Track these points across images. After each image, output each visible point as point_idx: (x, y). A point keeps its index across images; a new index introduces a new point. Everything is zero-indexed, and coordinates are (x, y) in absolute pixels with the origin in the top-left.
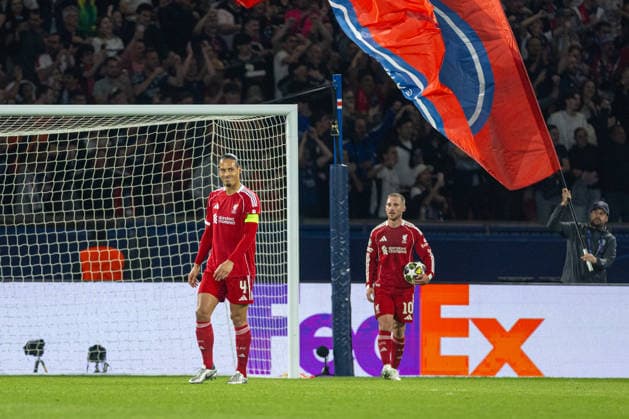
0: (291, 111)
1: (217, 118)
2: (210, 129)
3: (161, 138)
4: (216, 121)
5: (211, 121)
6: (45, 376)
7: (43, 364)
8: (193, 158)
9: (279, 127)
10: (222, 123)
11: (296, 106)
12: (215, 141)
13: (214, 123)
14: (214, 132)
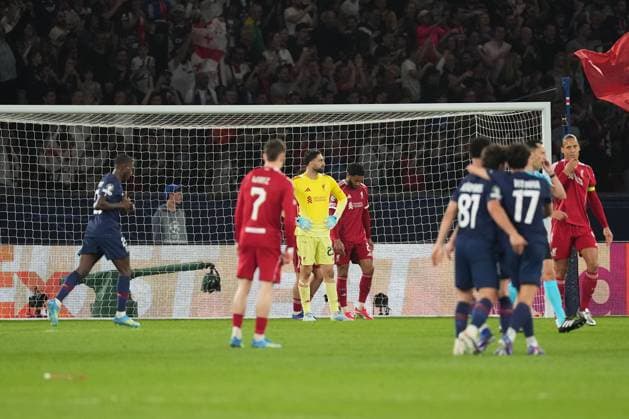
0: (545, 107)
1: (479, 113)
2: (473, 122)
3: (428, 129)
4: (478, 115)
5: (474, 115)
9: (535, 120)
10: (483, 116)
11: (549, 103)
12: (479, 131)
13: (476, 117)
14: (477, 124)
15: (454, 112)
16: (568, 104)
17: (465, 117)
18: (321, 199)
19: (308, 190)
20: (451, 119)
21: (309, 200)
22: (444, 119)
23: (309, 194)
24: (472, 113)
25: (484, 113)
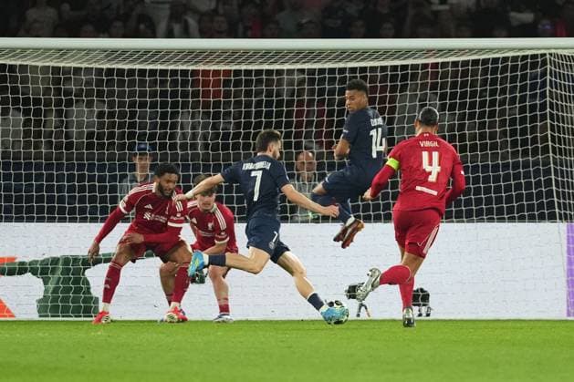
1: (553, 51)
2: (544, 63)
3: (494, 71)
4: (551, 54)
5: (545, 54)
6: (368, 320)
7: (366, 308)
8: (528, 93)
10: (557, 56)
12: (551, 75)
13: (548, 56)
14: (549, 66)
15: (520, 49)
17: (534, 57)
24: (543, 52)
25: (560, 52)
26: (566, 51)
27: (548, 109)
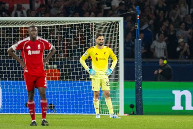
0: (121, 20)
1: (95, 22)
2: (92, 26)
4: (94, 23)
5: (93, 23)
8: (87, 36)
9: (117, 25)
10: (96, 24)
11: (123, 18)
12: (94, 30)
13: (94, 24)
14: (94, 27)
15: (84, 21)
16: (138, 18)
17: (89, 24)
18: (104, 59)
19: (97, 54)
20: (82, 24)
21: (97, 59)
22: (79, 25)
23: (96, 56)
24: (92, 22)
25: (97, 22)
26: (100, 22)
27: (94, 42)
